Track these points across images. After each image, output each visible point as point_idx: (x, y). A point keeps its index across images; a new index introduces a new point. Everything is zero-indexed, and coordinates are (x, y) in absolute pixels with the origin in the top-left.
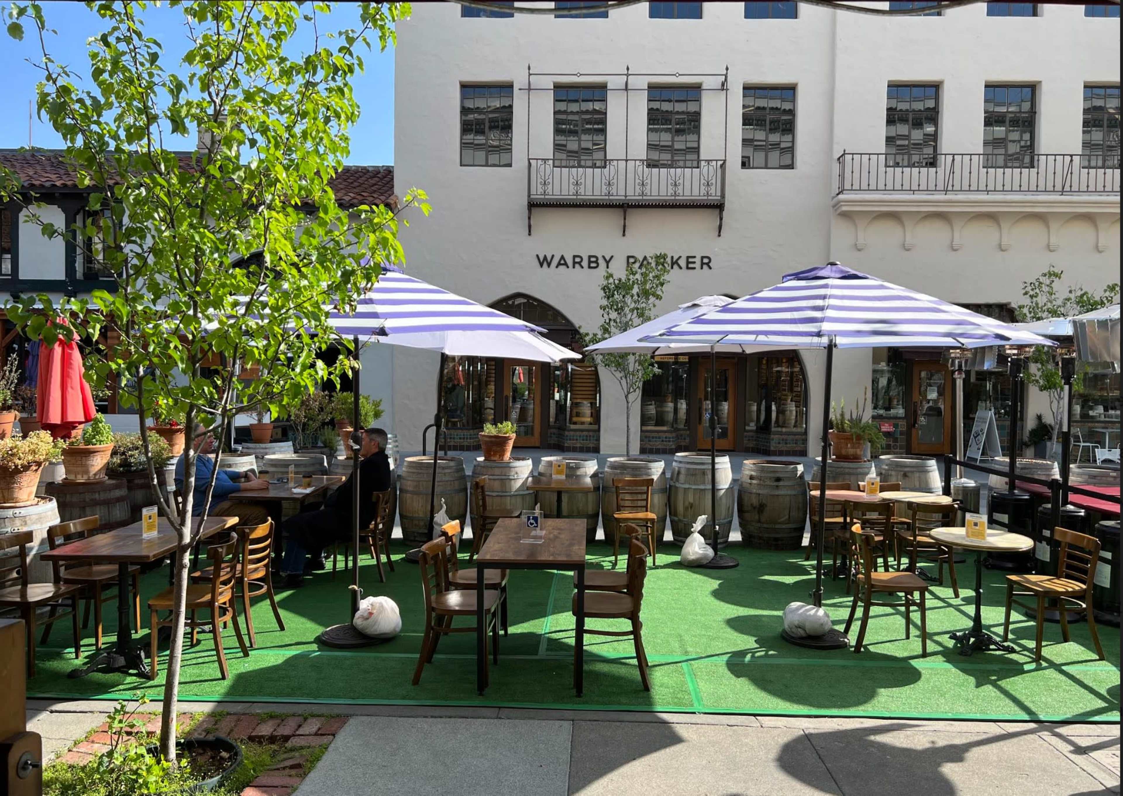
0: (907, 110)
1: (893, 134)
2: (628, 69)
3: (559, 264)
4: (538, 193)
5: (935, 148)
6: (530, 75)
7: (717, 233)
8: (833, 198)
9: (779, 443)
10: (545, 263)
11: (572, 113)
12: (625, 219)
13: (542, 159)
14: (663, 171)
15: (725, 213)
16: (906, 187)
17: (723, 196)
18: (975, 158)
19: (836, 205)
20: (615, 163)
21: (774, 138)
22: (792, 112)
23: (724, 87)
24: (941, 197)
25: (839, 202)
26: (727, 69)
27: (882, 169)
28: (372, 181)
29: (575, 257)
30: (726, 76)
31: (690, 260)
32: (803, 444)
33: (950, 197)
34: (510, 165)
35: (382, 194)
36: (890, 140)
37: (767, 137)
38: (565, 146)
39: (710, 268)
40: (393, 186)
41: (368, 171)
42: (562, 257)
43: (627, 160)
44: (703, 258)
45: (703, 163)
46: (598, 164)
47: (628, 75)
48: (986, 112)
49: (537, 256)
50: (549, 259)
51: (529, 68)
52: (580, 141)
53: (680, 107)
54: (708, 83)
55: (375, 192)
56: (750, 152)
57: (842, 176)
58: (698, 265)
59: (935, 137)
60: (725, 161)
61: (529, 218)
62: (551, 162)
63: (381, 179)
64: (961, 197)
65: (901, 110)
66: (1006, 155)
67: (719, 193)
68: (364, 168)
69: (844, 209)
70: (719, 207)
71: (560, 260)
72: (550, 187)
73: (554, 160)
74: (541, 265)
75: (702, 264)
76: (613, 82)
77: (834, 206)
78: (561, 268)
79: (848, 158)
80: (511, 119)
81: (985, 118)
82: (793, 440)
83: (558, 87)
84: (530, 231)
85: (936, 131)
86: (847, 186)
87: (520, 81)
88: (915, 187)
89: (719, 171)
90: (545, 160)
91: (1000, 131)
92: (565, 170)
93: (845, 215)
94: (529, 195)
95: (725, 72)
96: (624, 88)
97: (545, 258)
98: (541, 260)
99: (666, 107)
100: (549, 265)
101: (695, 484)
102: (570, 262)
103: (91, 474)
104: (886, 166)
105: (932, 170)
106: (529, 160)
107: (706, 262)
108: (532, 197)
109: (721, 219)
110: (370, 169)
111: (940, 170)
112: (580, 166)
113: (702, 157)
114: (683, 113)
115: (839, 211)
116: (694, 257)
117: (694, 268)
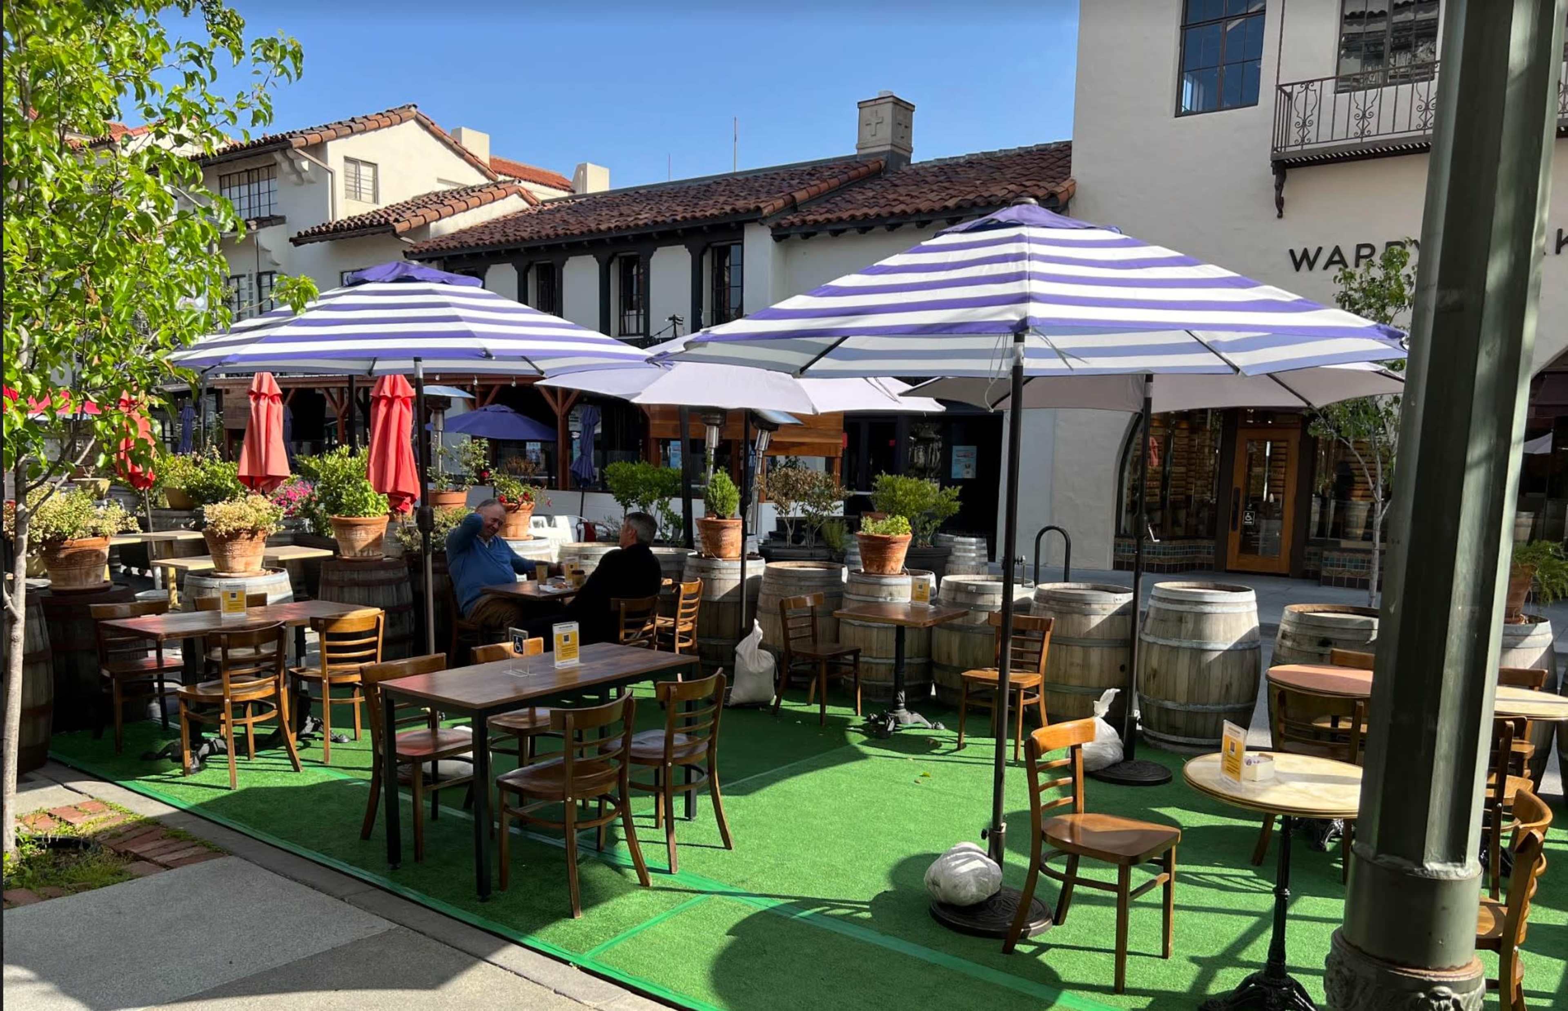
3: (1330, 262)
4: (1291, 142)
10: (1305, 264)
13: (1302, 83)
29: (1359, 247)
34: (1255, 102)
35: (1054, 180)
42: (1337, 250)
49: (1292, 252)
50: (1312, 256)
55: (1048, 177)
61: (1279, 187)
62: (1332, 83)
71: (1332, 256)
72: (1313, 129)
73: (1337, 79)
74: (1298, 266)
78: (1334, 268)
84: (1281, 211)
90: (1321, 82)
94: (1276, 148)
97: (1305, 253)
98: (1298, 258)
100: (1311, 266)
101: (1163, 638)
102: (1350, 257)
103: (357, 550)
108: (1279, 152)
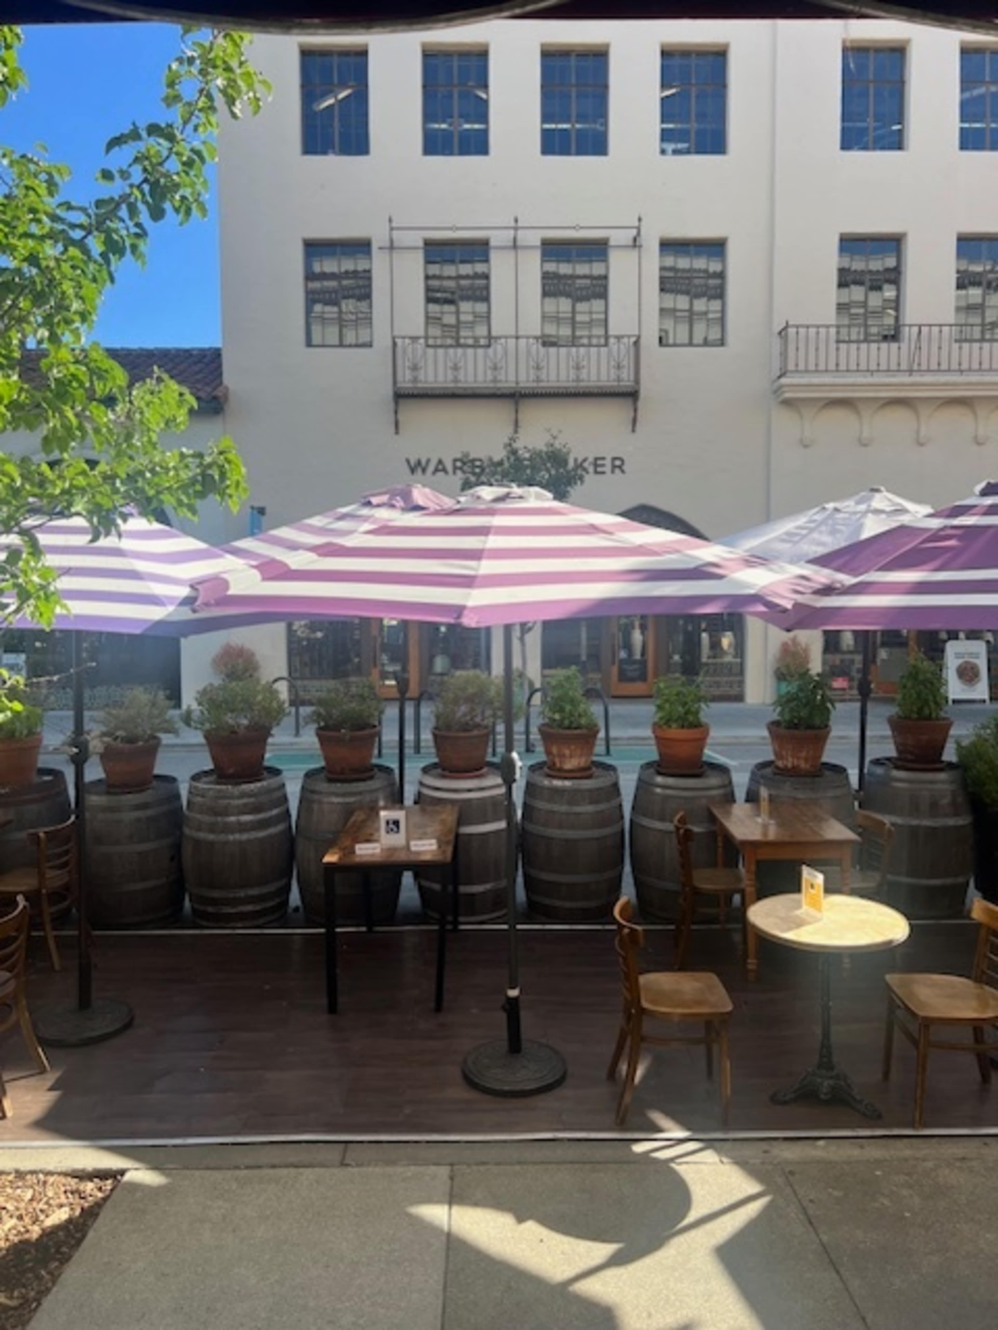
0: (862, 271)
1: (846, 300)
2: (516, 221)
3: (436, 470)
4: (406, 380)
5: (897, 319)
6: (392, 229)
7: (630, 428)
8: (774, 381)
9: (711, 687)
11: (449, 278)
12: (517, 412)
13: (411, 337)
14: (563, 350)
15: (640, 404)
16: (863, 366)
17: (637, 381)
18: (946, 329)
19: (777, 391)
20: (503, 341)
21: (700, 305)
22: (721, 276)
23: (636, 243)
24: (906, 379)
25: (781, 386)
26: (640, 220)
27: (833, 346)
28: (196, 368)
29: (455, 460)
30: (639, 229)
31: (599, 462)
32: (739, 687)
33: (916, 378)
34: (369, 345)
35: (208, 384)
36: (842, 307)
37: (691, 304)
38: (439, 319)
39: (623, 471)
40: (221, 375)
41: (191, 355)
42: (440, 462)
43: (517, 338)
44: (614, 459)
45: (612, 341)
46: (483, 342)
47: (516, 229)
48: (958, 272)
49: (408, 461)
50: (423, 465)
51: (390, 220)
52: (458, 313)
53: (582, 269)
54: (617, 238)
55: (198, 381)
56: (669, 324)
57: (784, 354)
58: (608, 469)
59: (897, 304)
60: (639, 337)
61: (396, 412)
62: (422, 341)
63: (207, 365)
64: (928, 378)
65: (855, 271)
66: (983, 325)
67: (632, 378)
68: (187, 351)
69: (787, 395)
70: (632, 395)
71: (438, 465)
72: (422, 372)
73: (426, 338)
74: (413, 471)
75: (614, 467)
76: (497, 238)
77: (775, 392)
78: (440, 474)
79: (792, 331)
80: (369, 286)
81: (958, 279)
82: (727, 682)
83: (428, 244)
84: (397, 429)
85: (898, 297)
86: (791, 367)
87: (379, 238)
88: (873, 367)
89: (632, 350)
90: (414, 339)
91: (975, 293)
92: (441, 351)
93: (787, 403)
94: (395, 382)
95: (636, 224)
96: (511, 244)
97: (419, 463)
98: (413, 465)
99: (565, 269)
100: (424, 470)
102: (449, 468)
104: (838, 341)
105: (894, 346)
106: (394, 338)
107: (618, 465)
108: (399, 385)
109: (635, 410)
110: (195, 353)
111: (904, 346)
112: (458, 345)
113: (612, 332)
114: (585, 277)
115: (781, 398)
116: (603, 458)
117: (603, 473)
